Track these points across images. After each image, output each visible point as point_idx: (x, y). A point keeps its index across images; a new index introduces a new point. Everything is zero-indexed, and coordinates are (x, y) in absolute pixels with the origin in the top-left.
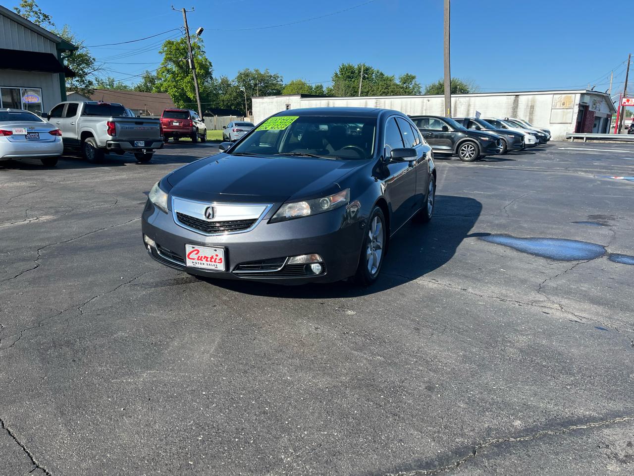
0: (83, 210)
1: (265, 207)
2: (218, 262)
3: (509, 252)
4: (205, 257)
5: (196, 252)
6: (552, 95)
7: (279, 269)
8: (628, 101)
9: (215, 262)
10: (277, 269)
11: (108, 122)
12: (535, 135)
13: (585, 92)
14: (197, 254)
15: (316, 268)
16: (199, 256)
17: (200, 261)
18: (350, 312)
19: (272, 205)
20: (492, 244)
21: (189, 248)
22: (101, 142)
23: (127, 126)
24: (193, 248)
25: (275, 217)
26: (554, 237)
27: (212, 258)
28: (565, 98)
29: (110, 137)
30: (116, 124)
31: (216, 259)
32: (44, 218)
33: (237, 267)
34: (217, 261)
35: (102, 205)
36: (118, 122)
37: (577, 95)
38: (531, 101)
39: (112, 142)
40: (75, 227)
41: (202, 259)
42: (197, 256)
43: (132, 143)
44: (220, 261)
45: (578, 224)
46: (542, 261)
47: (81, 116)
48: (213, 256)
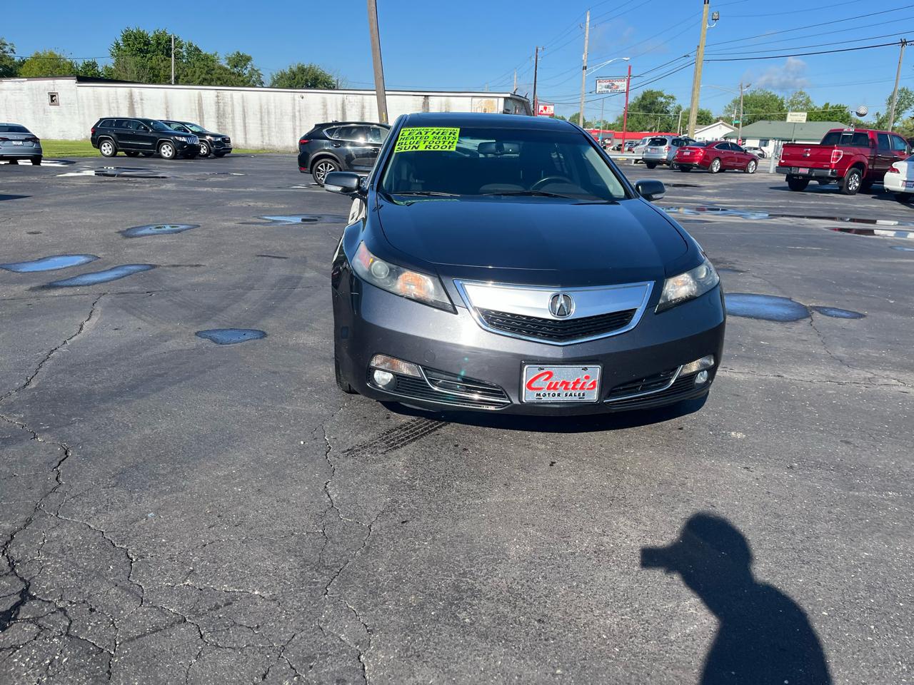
2: (588, 389)
4: (563, 383)
5: (548, 375)
6: (471, 98)
7: (673, 381)
8: (545, 108)
9: (582, 388)
10: (664, 386)
13: (508, 95)
14: (547, 379)
15: (702, 376)
16: (551, 383)
17: (552, 392)
18: (736, 435)
19: (653, 282)
21: (530, 371)
24: (541, 370)
25: (661, 301)
27: (577, 382)
28: (485, 103)
31: (584, 383)
33: (609, 393)
34: (587, 386)
37: (500, 99)
38: (445, 106)
41: (558, 386)
42: (548, 382)
44: (591, 386)
48: (578, 380)
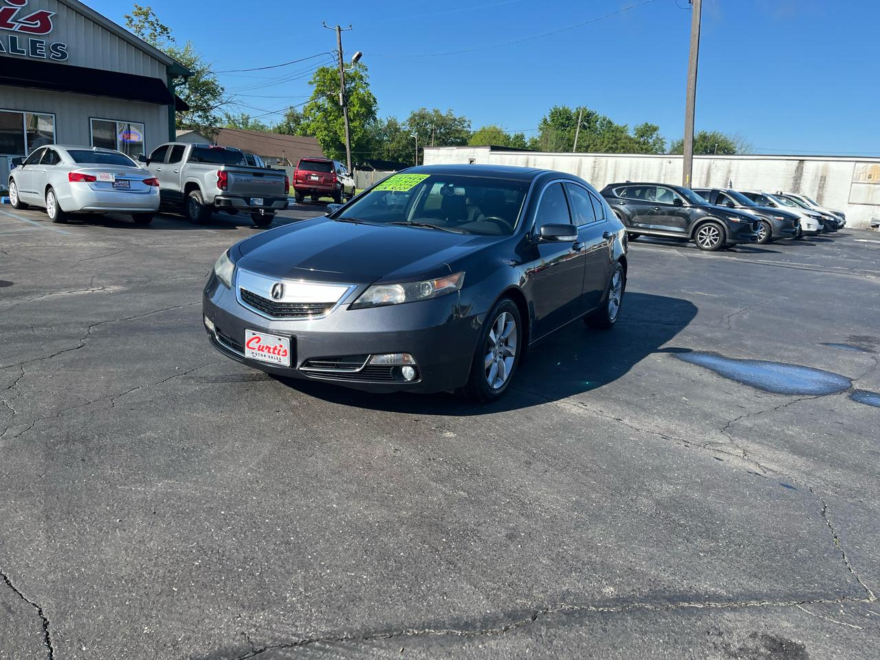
0: (162, 282)
1: (346, 288)
2: (282, 355)
3: (707, 377)
4: (267, 347)
5: (257, 340)
6: (854, 163)
7: (358, 370)
9: (279, 354)
10: (355, 369)
11: (219, 172)
12: (818, 218)
14: (258, 342)
15: (408, 372)
16: (260, 346)
17: (260, 352)
18: (449, 434)
19: (356, 286)
20: (688, 364)
21: (249, 334)
22: (208, 197)
23: (243, 178)
24: (254, 334)
25: (357, 301)
26: (784, 361)
27: (275, 349)
28: (871, 168)
29: (220, 192)
30: (229, 174)
31: (280, 350)
32: (112, 289)
33: (306, 363)
34: (281, 353)
35: (187, 277)
36: (230, 171)
38: (823, 170)
39: (222, 198)
40: (145, 301)
41: (264, 349)
42: (258, 345)
43: (247, 200)
44: (284, 354)
45: (828, 347)
46: (748, 392)
47: (187, 162)
48: (276, 347)
